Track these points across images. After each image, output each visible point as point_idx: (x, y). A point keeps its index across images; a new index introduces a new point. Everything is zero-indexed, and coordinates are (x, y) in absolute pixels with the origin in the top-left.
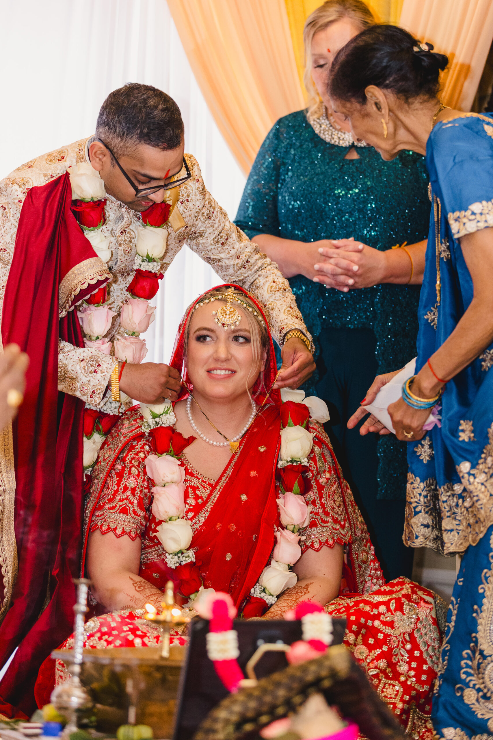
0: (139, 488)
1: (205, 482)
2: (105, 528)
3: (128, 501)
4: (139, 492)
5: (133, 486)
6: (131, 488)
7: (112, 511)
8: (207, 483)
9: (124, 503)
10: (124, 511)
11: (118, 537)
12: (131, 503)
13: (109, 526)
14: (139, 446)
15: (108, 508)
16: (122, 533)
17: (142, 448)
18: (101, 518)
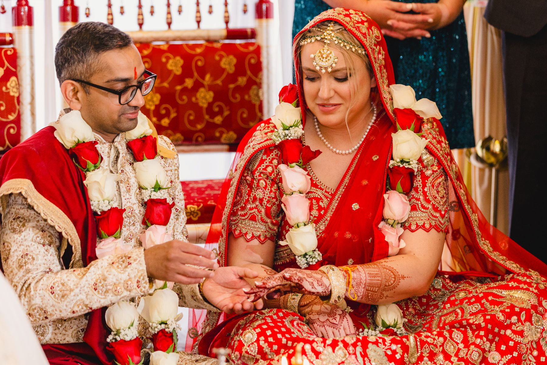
0: (266, 199)
1: (328, 193)
2: (237, 232)
3: (256, 210)
4: (266, 203)
5: (261, 197)
6: (259, 199)
7: (243, 218)
8: (330, 193)
9: (253, 211)
10: (253, 218)
11: (248, 241)
12: (259, 212)
13: (240, 231)
14: (268, 161)
15: (240, 214)
16: (251, 238)
17: (271, 162)
18: (234, 223)
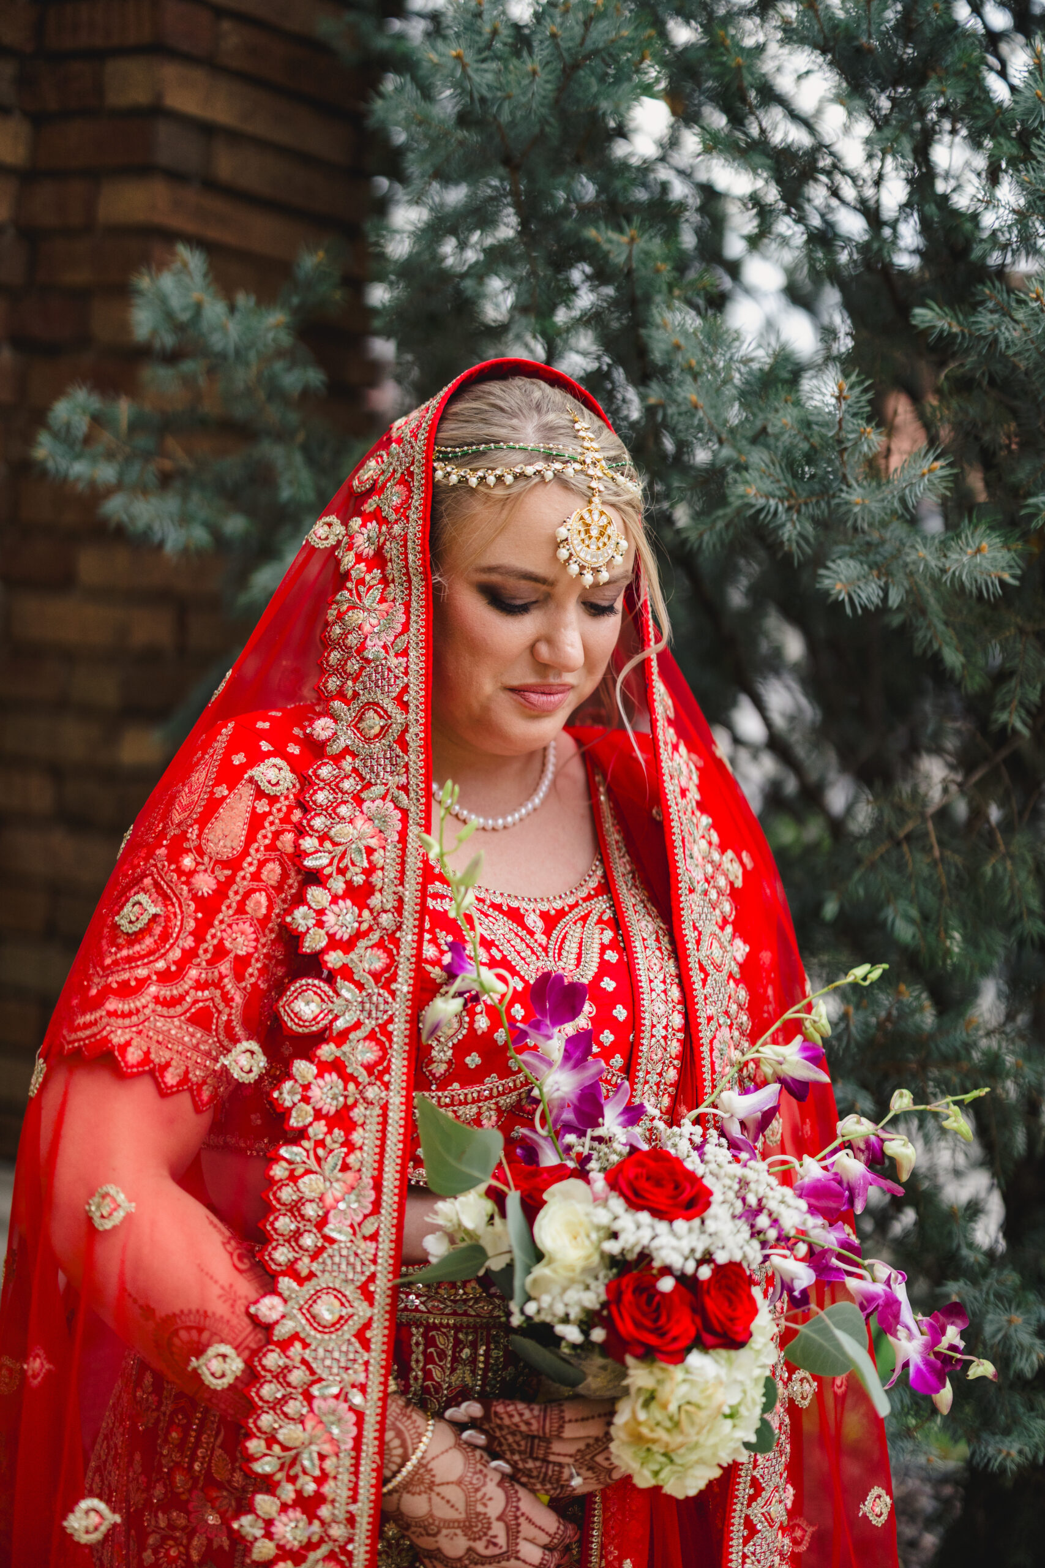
0: (258, 960)
2: (133, 1055)
3: (218, 993)
5: (242, 951)
6: (237, 957)
9: (206, 994)
10: (202, 1018)
11: (165, 1094)
13: (147, 1053)
15: (155, 997)
16: (180, 1084)
18: (125, 1022)
